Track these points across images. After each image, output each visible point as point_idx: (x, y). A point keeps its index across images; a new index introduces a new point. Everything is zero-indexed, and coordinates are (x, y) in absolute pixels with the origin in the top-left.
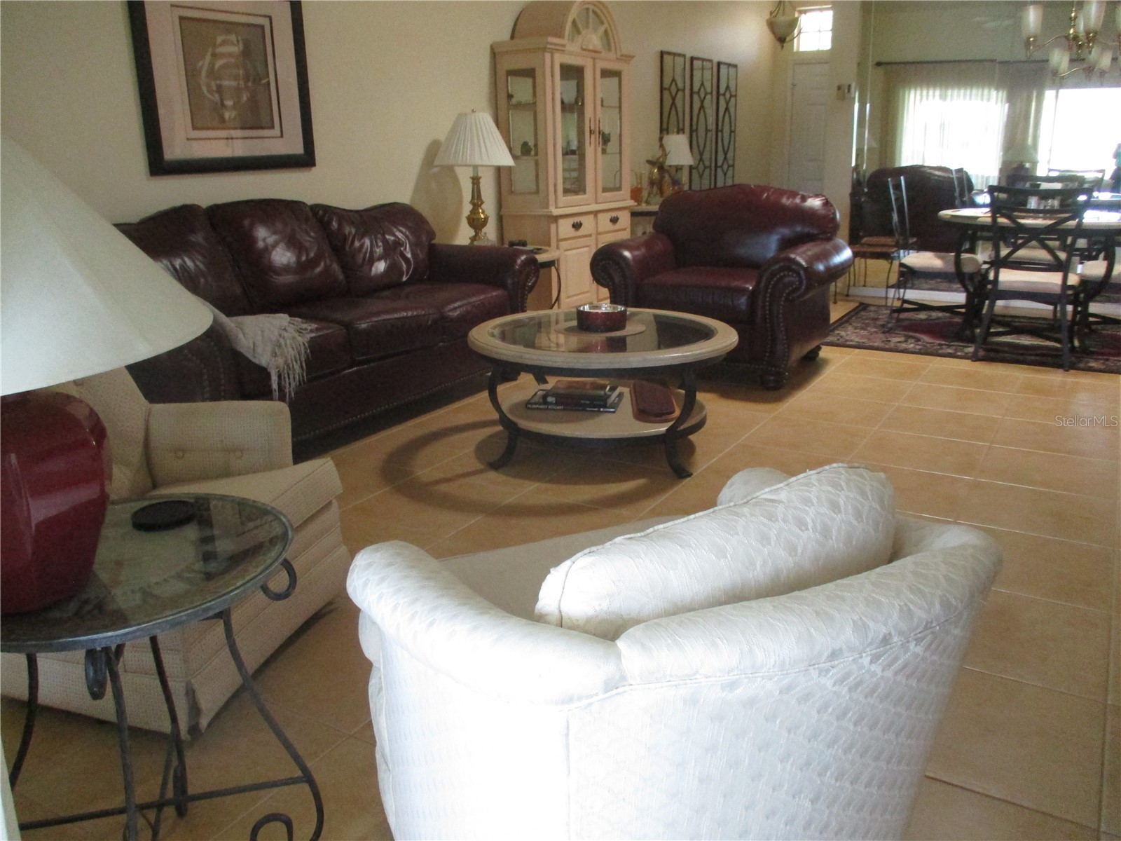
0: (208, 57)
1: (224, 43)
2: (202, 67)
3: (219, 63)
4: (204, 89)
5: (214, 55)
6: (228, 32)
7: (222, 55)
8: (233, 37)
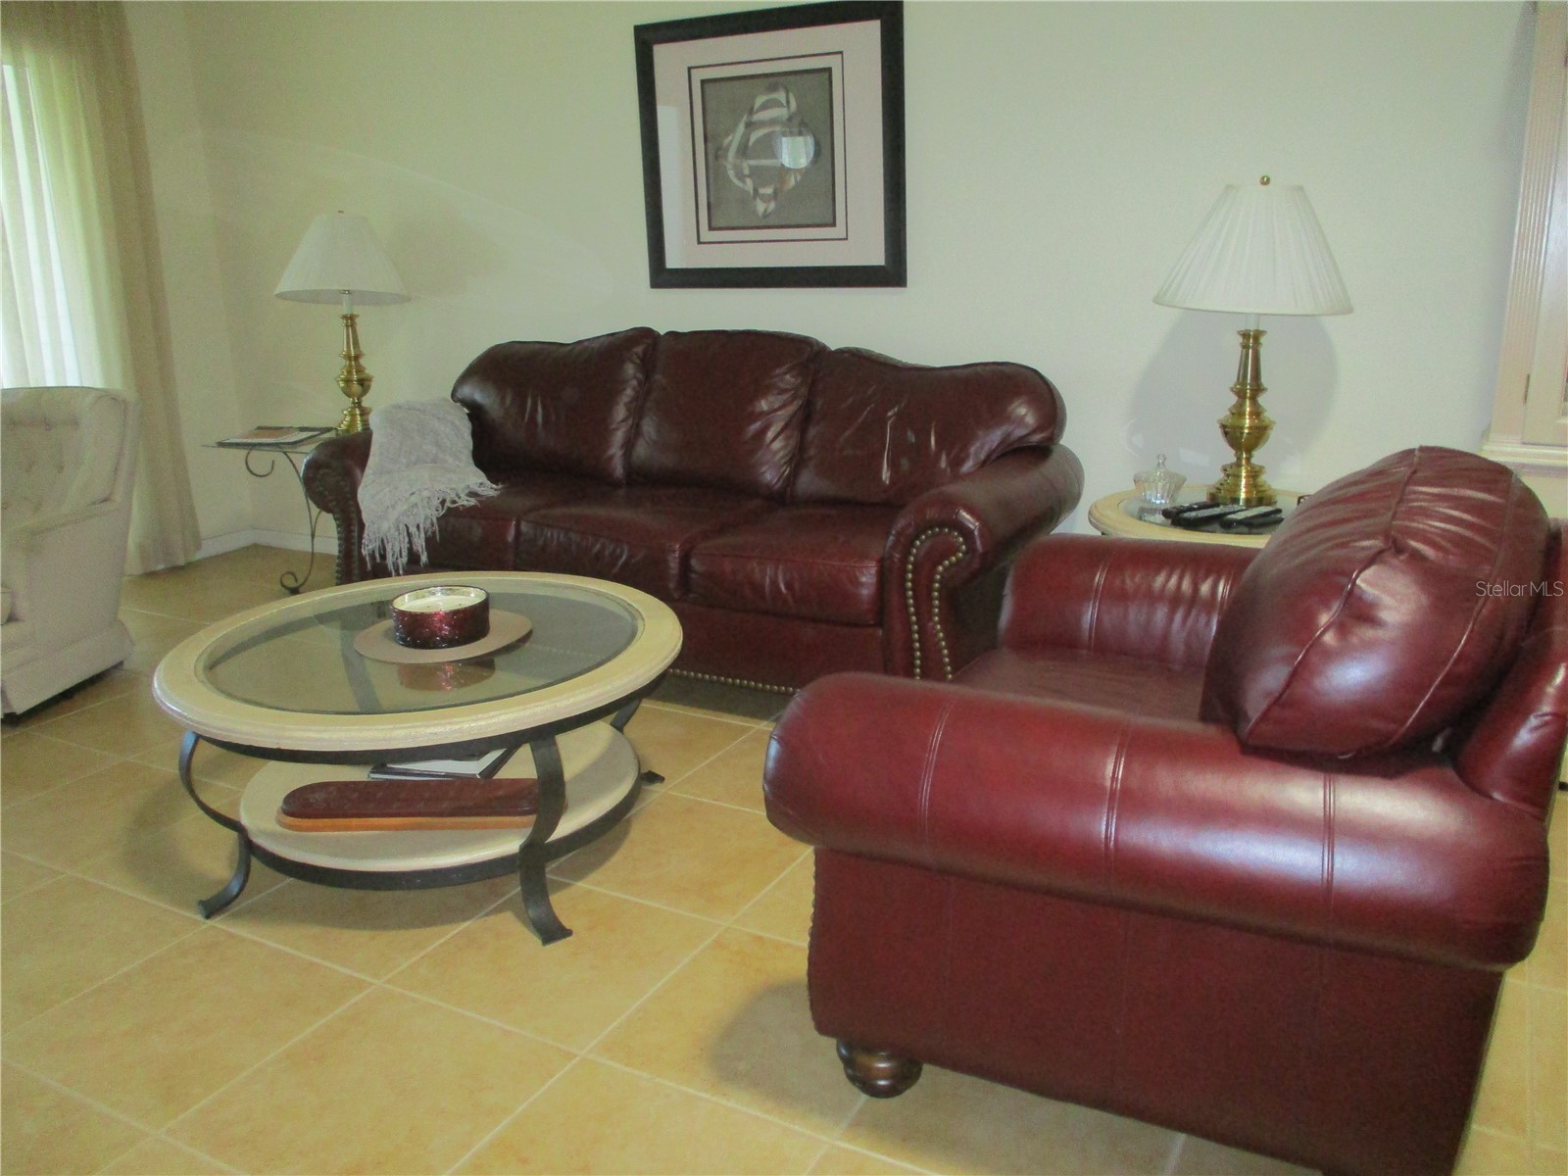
0: (741, 128)
1: (764, 107)
2: (730, 145)
3: (754, 136)
4: (731, 173)
5: (750, 125)
6: (773, 88)
7: (762, 124)
8: (781, 96)
